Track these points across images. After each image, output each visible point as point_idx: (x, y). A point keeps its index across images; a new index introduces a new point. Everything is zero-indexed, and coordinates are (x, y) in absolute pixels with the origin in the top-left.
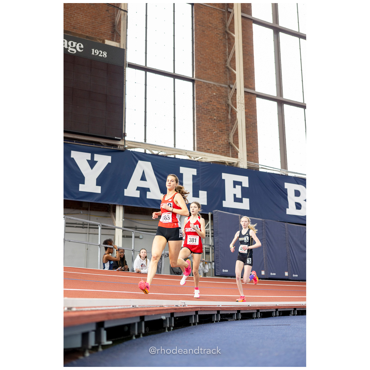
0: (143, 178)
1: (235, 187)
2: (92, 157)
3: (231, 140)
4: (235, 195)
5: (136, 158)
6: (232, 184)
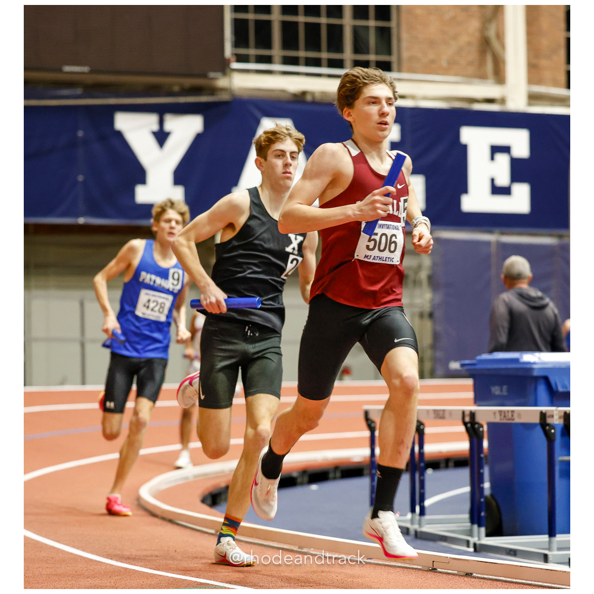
1: (492, 158)
2: (161, 122)
3: (492, 33)
4: (493, 180)
5: (257, 113)
6: (487, 152)
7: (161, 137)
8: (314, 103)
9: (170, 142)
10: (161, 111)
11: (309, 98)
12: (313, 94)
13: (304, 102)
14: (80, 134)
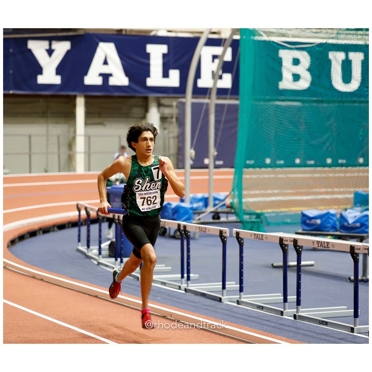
0: (105, 63)
1: (213, 61)
2: (50, 45)
4: (213, 72)
5: (97, 40)
6: (210, 58)
7: (50, 52)
8: (126, 35)
9: (54, 55)
10: (50, 40)
11: (124, 33)
12: (126, 30)
13: (122, 35)
14: (11, 50)
